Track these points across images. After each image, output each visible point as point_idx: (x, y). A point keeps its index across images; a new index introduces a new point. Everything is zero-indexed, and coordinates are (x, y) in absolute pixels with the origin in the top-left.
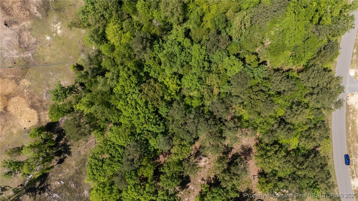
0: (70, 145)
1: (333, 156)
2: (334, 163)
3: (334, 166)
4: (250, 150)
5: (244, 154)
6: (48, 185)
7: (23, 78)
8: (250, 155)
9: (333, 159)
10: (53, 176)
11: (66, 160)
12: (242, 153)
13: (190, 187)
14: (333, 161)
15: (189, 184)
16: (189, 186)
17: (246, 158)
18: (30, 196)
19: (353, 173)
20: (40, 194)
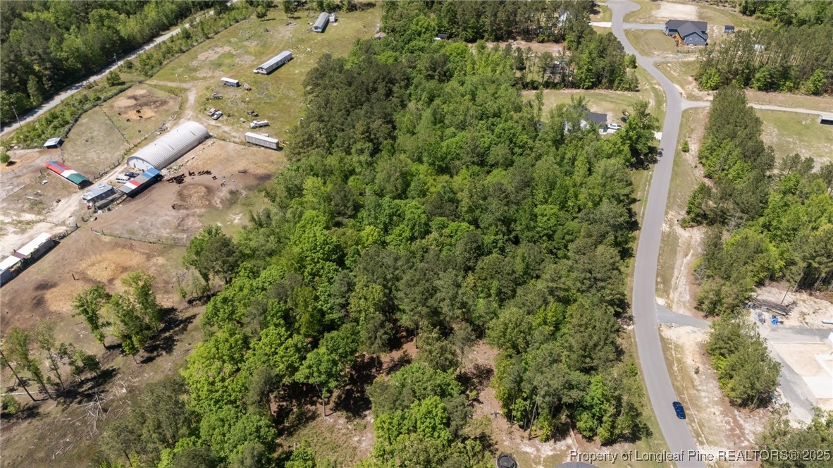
0: (178, 341)
1: (650, 401)
2: (654, 413)
3: (655, 417)
4: (489, 372)
5: (478, 377)
6: (103, 392)
7: (159, 256)
8: (489, 379)
9: (651, 405)
10: (122, 379)
11: (158, 360)
12: (474, 374)
13: (369, 418)
14: (652, 409)
15: (367, 412)
16: (366, 416)
17: (481, 383)
18: (59, 403)
19: (698, 435)
20: (80, 403)
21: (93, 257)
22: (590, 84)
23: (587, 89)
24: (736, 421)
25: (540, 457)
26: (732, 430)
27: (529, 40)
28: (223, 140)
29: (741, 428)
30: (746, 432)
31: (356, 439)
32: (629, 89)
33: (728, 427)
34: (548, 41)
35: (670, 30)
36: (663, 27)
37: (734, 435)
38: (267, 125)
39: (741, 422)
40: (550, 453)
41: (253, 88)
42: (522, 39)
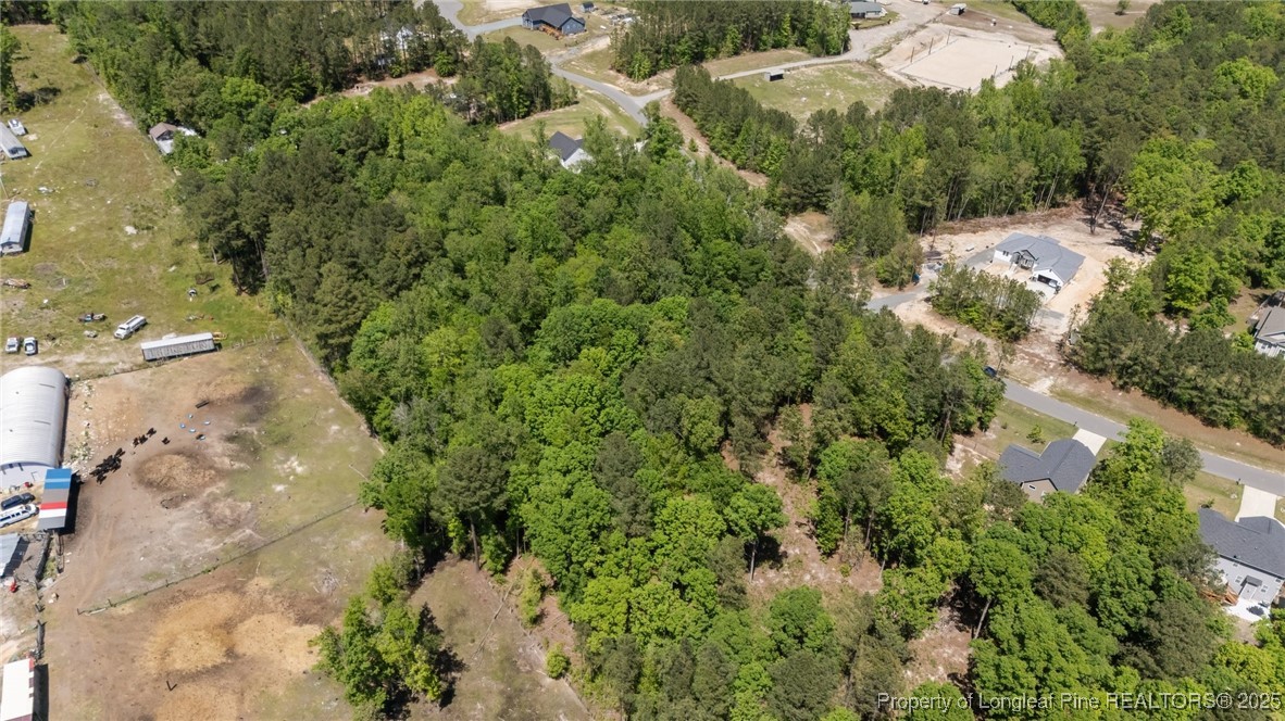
0: (451, 648)
7: (251, 578)
11: (461, 686)
15: (781, 548)
16: (785, 553)
21: (146, 644)
22: (526, 109)
23: (523, 117)
24: (1027, 354)
25: (957, 475)
26: (1032, 362)
27: (379, 78)
28: (100, 376)
29: (1037, 356)
30: (1043, 355)
31: (808, 577)
32: (567, 103)
33: (1027, 361)
34: (407, 73)
35: (535, 23)
36: (520, 21)
37: (1038, 364)
38: (144, 325)
39: (1032, 351)
40: (960, 466)
41: (32, 281)
42: (370, 79)
